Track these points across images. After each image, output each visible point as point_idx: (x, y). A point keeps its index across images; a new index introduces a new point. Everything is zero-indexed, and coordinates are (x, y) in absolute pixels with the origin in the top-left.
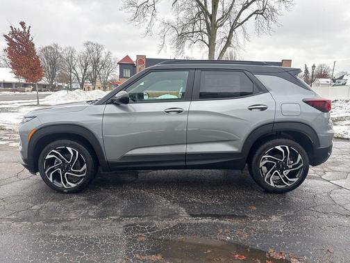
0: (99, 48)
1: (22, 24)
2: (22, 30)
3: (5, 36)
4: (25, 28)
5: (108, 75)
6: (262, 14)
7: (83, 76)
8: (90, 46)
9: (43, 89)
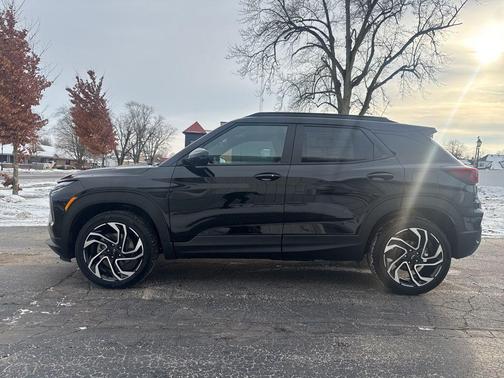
0: (146, 111)
1: (91, 73)
2: (90, 81)
3: (69, 90)
4: (94, 79)
5: (157, 148)
6: (412, 71)
7: (124, 149)
8: (135, 108)
9: (66, 166)
